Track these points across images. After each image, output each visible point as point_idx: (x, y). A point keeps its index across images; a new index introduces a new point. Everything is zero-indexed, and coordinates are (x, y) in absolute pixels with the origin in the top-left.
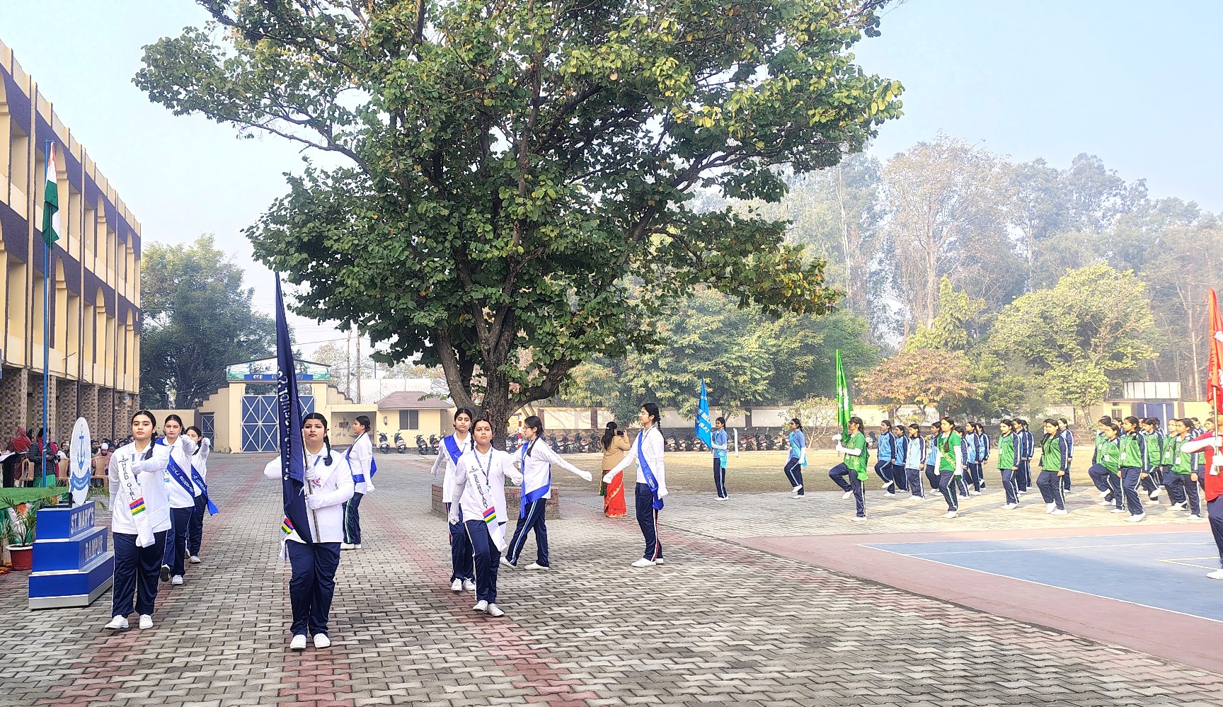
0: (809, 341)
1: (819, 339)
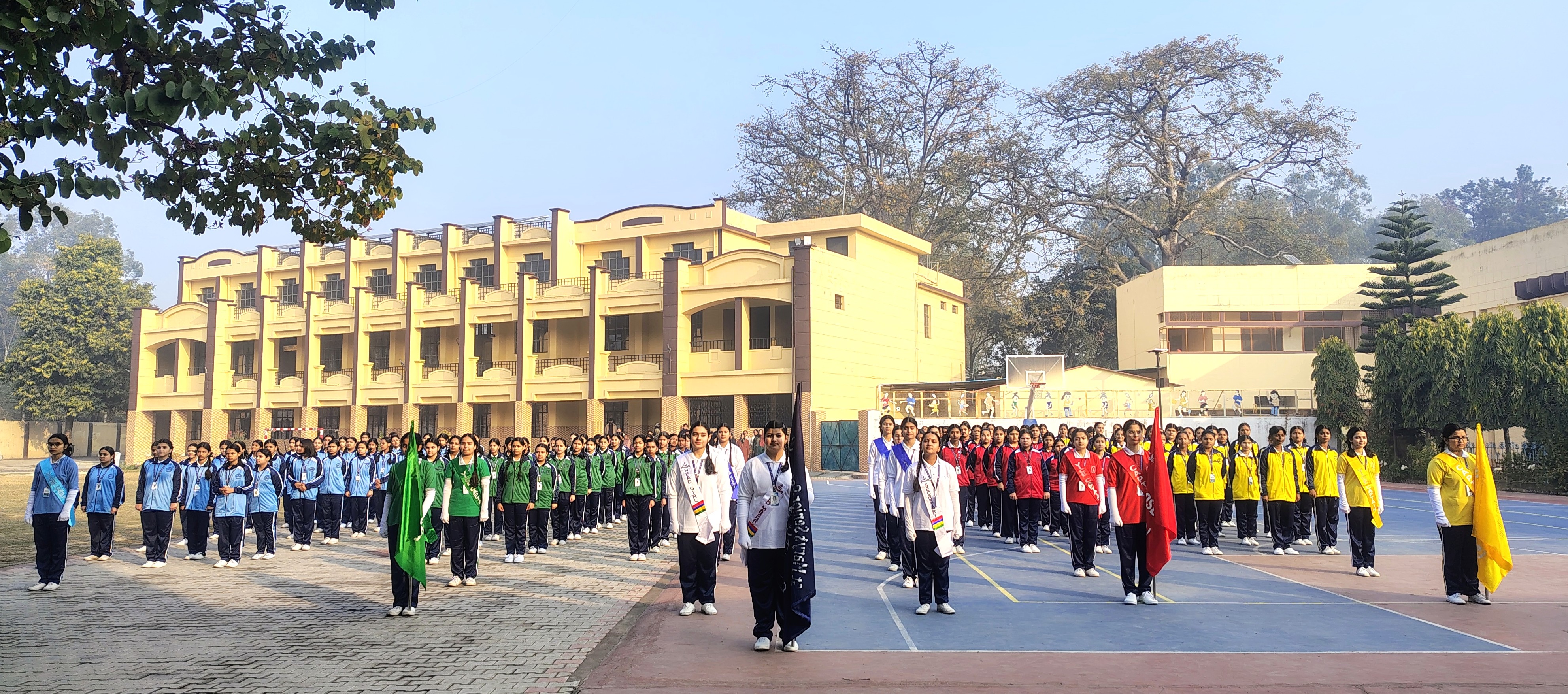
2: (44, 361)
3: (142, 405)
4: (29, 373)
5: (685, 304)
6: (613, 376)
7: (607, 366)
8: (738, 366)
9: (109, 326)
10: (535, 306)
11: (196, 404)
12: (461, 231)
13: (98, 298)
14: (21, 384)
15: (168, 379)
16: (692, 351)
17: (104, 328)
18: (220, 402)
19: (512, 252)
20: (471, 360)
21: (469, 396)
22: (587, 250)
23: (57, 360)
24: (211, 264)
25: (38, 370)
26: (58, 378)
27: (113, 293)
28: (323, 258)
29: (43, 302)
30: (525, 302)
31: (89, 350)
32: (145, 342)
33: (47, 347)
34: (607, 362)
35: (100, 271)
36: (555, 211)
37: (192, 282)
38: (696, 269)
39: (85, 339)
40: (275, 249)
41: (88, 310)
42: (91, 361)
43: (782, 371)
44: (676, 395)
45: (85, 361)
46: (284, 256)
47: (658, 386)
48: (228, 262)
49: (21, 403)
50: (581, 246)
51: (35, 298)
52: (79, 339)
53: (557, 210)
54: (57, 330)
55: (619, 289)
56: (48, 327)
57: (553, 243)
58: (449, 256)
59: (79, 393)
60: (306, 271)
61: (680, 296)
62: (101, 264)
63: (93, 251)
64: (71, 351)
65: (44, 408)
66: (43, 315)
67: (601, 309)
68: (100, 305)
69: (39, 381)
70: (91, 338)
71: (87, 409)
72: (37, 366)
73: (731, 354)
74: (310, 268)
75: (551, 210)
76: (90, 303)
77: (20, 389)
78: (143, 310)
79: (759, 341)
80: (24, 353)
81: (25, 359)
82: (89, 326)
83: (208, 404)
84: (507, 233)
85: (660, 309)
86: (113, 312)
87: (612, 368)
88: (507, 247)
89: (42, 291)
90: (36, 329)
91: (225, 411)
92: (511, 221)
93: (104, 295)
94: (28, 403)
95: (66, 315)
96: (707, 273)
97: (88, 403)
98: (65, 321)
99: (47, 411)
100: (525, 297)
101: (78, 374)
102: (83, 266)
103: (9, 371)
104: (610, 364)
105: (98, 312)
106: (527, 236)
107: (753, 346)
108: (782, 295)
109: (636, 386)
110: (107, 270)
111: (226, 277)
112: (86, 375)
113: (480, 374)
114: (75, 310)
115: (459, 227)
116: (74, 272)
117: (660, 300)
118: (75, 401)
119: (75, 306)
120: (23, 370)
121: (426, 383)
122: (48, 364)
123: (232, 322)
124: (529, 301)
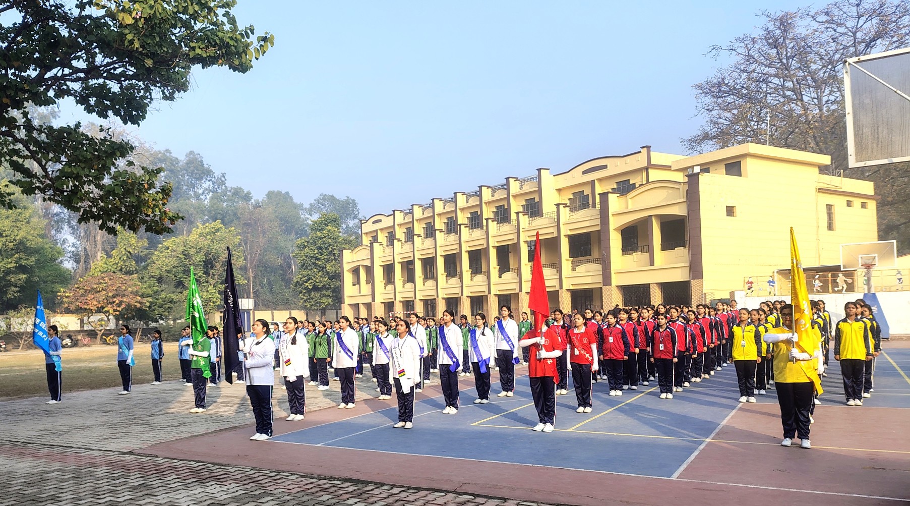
0: (23, 262)
1: (31, 261)
2: (309, 279)
3: (347, 301)
4: (303, 286)
5: (614, 223)
6: (574, 274)
7: (571, 268)
8: (652, 263)
9: (335, 260)
10: (527, 232)
11: (369, 300)
12: (490, 189)
13: (329, 245)
14: (301, 292)
15: (357, 286)
16: (623, 255)
17: (334, 261)
18: (379, 299)
19: (518, 199)
20: (495, 268)
21: (495, 290)
22: (563, 192)
23: (314, 279)
24: (374, 223)
25: (307, 284)
26: (315, 288)
27: (336, 242)
28: (423, 214)
29: (306, 250)
30: (521, 230)
31: (328, 273)
32: (346, 267)
33: (309, 272)
34: (571, 265)
35: (329, 231)
36: (539, 170)
37: (366, 233)
38: (623, 199)
39: (326, 268)
40: (401, 211)
41: (325, 252)
42: (329, 278)
43: (682, 265)
44: (611, 285)
45: (326, 279)
46: (406, 214)
47: (600, 279)
48: (380, 221)
49: (302, 301)
50: (559, 190)
51: (303, 248)
52: (323, 268)
53: (541, 169)
54: (313, 263)
55: (575, 217)
56: (309, 262)
57: (540, 191)
58: (484, 205)
59: (325, 296)
60: (415, 222)
61: (611, 219)
62: (329, 228)
63: (326, 221)
64: (320, 274)
65: (311, 304)
66: (306, 257)
67: (565, 231)
68: (330, 249)
69: (309, 291)
70: (328, 267)
71: (329, 304)
72: (307, 282)
73: (647, 255)
74: (417, 220)
75: (537, 170)
76: (327, 248)
77: (301, 295)
78: (344, 251)
79: (666, 245)
80: (300, 276)
81: (301, 279)
82: (327, 261)
83: (374, 300)
84: (514, 188)
85: (599, 228)
86: (336, 252)
87: (574, 269)
88: (514, 196)
89: (306, 244)
90: (304, 264)
91: (382, 303)
92: (517, 179)
93: (331, 243)
94: (305, 301)
95: (316, 255)
96: (630, 201)
97: (330, 300)
98: (317, 259)
99: (312, 305)
100: (521, 227)
101: (324, 285)
102: (322, 229)
103: (296, 286)
104: (573, 266)
105: (330, 253)
106: (527, 188)
107: (664, 248)
108: (679, 211)
109: (588, 280)
110: (332, 230)
111: (380, 229)
112: (328, 286)
113: (500, 277)
114: (320, 253)
115: (489, 187)
116: (318, 233)
117: (598, 222)
118: (324, 300)
119: (320, 251)
120: (301, 285)
121: (472, 283)
122: (310, 282)
123: (382, 254)
124: (524, 230)
